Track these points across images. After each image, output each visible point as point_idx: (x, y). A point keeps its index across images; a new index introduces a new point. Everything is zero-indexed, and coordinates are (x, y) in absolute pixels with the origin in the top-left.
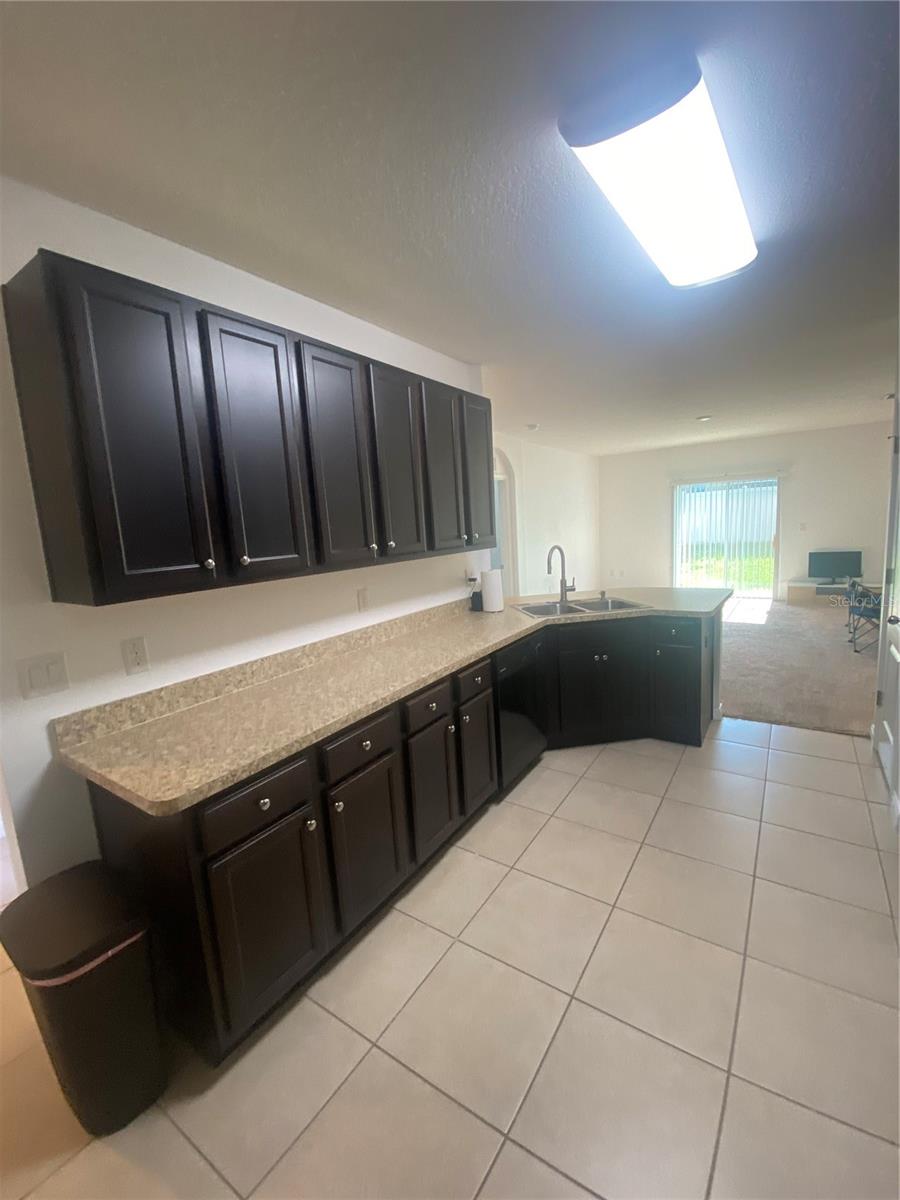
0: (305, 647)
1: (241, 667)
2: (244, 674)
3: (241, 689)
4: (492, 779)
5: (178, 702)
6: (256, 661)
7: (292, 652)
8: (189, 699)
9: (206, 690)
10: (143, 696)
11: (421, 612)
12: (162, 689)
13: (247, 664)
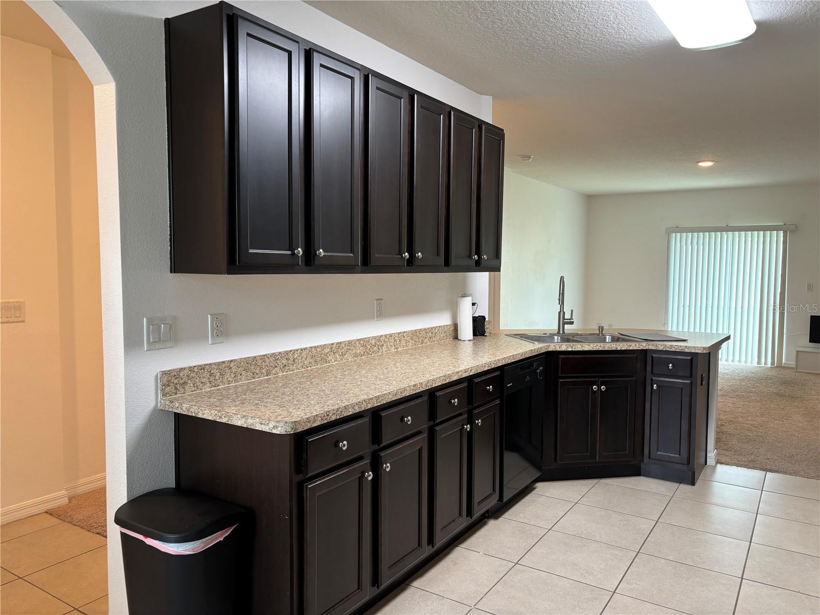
0: (333, 344)
1: (287, 353)
2: (288, 359)
3: (285, 373)
4: (494, 490)
5: (241, 375)
6: (297, 350)
7: (323, 347)
8: (249, 374)
9: (261, 368)
10: (219, 364)
11: (425, 329)
12: (232, 361)
13: (291, 351)
